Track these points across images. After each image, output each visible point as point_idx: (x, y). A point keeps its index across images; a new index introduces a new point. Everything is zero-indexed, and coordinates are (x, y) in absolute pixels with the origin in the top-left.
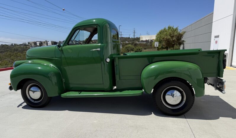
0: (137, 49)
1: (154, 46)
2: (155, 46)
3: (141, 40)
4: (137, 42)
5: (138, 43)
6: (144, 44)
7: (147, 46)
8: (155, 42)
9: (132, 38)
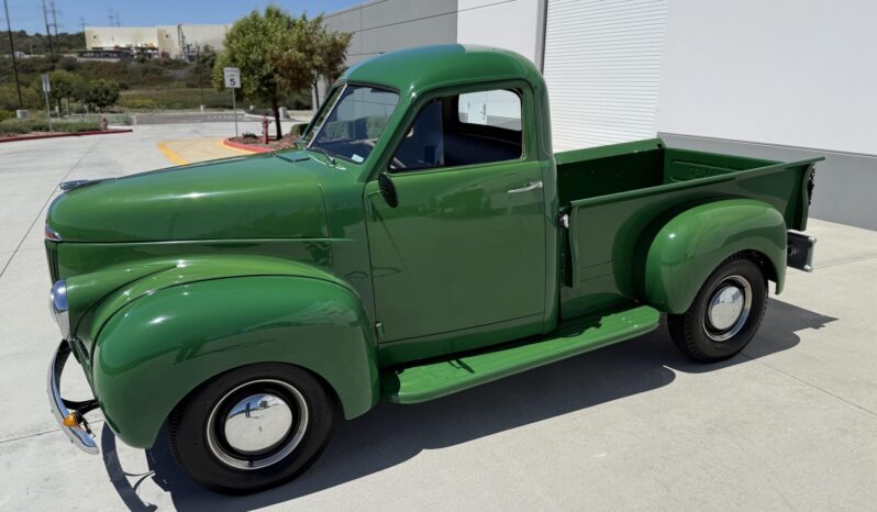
0: (96, 92)
1: (222, 83)
2: (228, 84)
3: (90, 45)
4: (74, 56)
5: (82, 60)
6: (110, 64)
7: (125, 72)
8: (225, 69)
9: (38, 35)
